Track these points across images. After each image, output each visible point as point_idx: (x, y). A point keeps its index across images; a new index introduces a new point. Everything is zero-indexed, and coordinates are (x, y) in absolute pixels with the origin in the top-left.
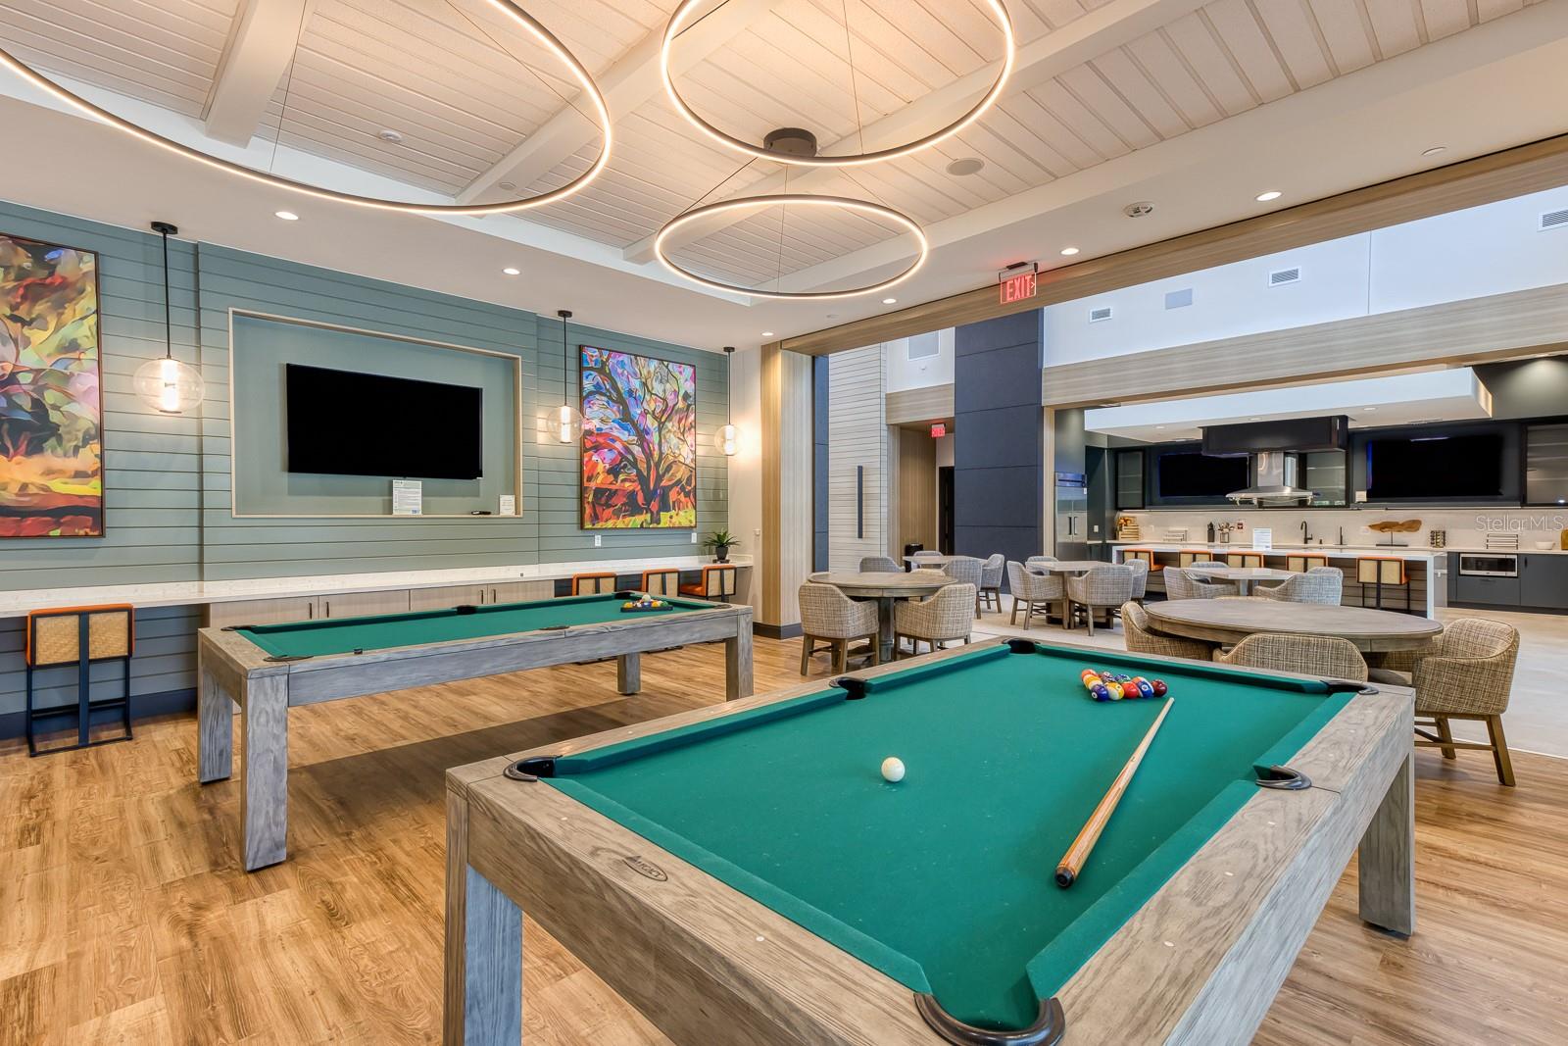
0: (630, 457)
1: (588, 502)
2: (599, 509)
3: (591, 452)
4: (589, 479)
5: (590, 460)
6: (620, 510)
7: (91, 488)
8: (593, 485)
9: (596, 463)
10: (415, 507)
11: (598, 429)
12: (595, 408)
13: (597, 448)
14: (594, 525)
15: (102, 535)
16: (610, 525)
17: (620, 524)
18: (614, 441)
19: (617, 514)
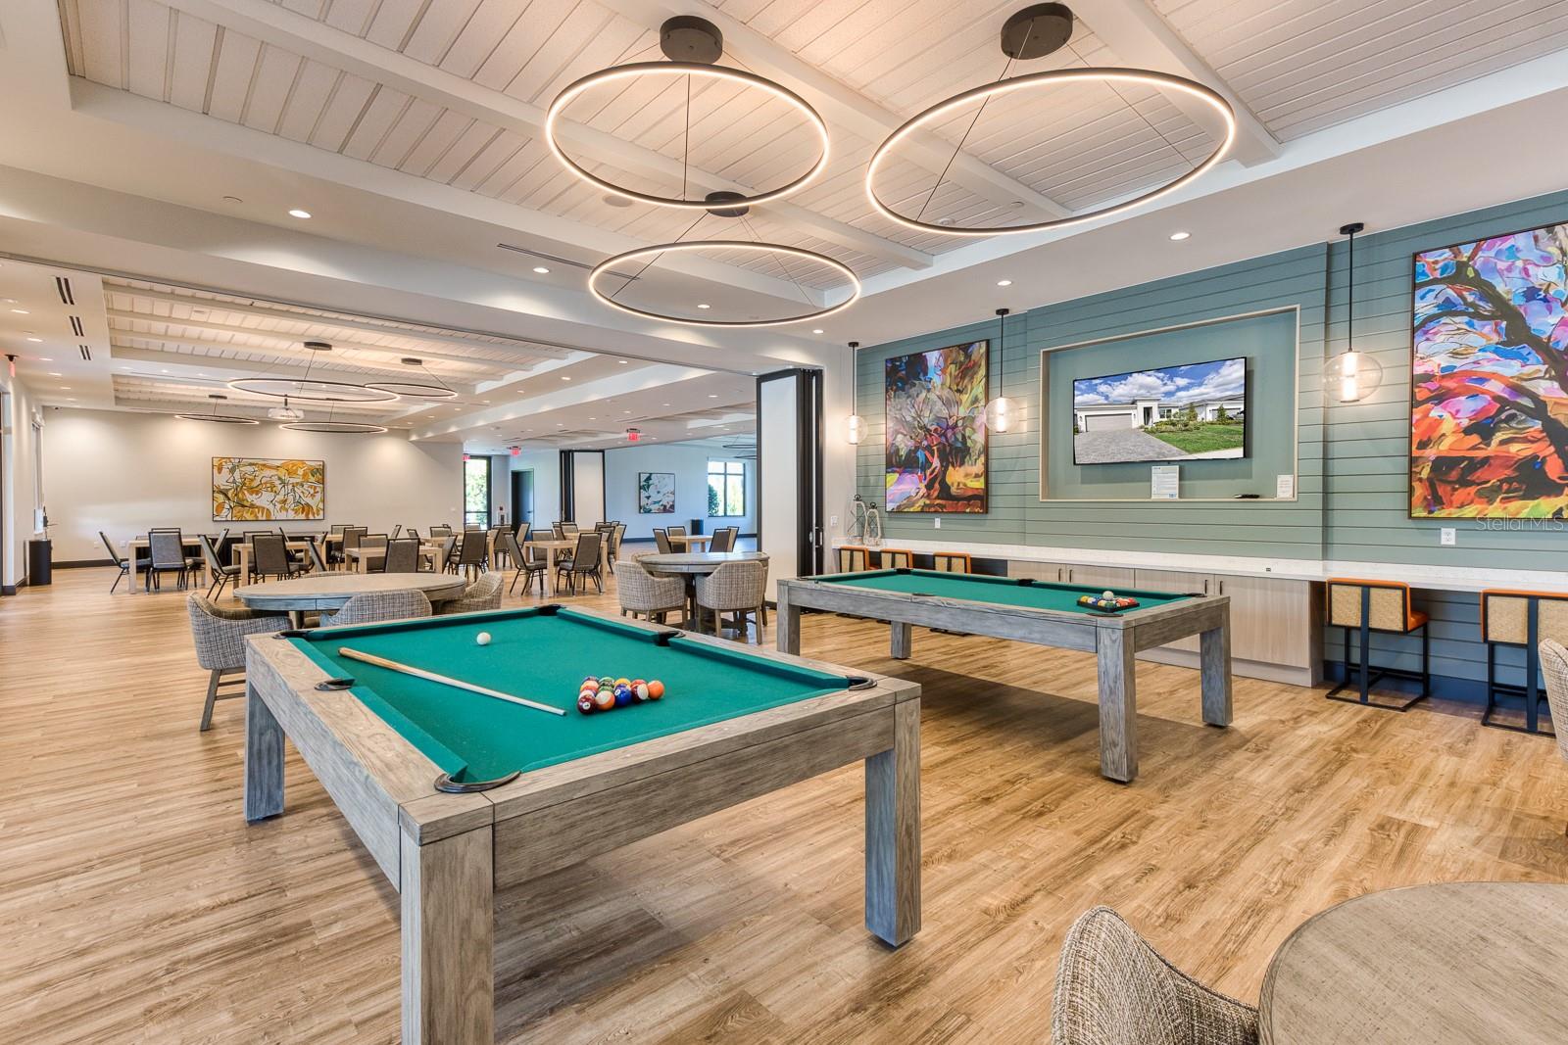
0: (1526, 402)
1: (1420, 480)
2: (1441, 490)
3: (1429, 405)
4: (1423, 445)
5: (1426, 415)
6: (1496, 490)
7: (979, 484)
8: (1431, 453)
9: (1440, 420)
10: (1172, 492)
11: (1443, 369)
12: (1440, 338)
13: (1441, 398)
14: (1431, 512)
15: (986, 512)
16: (1470, 511)
17: (1495, 510)
18: (1482, 380)
19: (1489, 496)
